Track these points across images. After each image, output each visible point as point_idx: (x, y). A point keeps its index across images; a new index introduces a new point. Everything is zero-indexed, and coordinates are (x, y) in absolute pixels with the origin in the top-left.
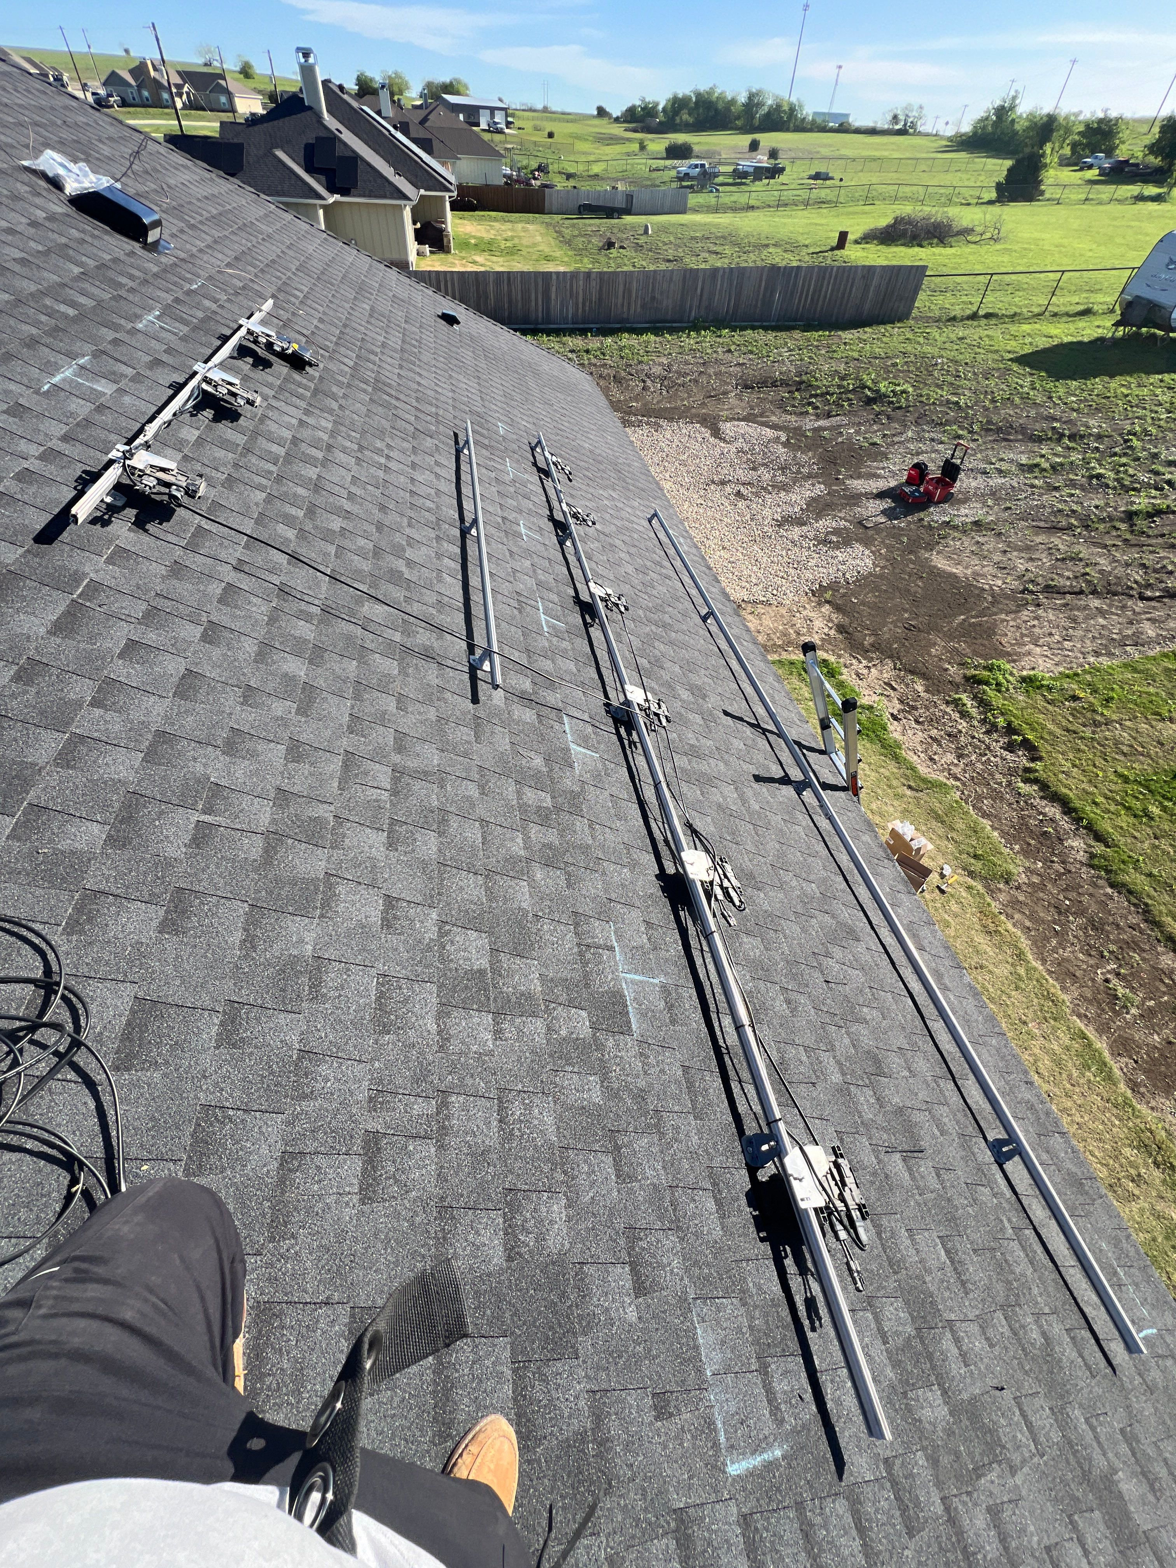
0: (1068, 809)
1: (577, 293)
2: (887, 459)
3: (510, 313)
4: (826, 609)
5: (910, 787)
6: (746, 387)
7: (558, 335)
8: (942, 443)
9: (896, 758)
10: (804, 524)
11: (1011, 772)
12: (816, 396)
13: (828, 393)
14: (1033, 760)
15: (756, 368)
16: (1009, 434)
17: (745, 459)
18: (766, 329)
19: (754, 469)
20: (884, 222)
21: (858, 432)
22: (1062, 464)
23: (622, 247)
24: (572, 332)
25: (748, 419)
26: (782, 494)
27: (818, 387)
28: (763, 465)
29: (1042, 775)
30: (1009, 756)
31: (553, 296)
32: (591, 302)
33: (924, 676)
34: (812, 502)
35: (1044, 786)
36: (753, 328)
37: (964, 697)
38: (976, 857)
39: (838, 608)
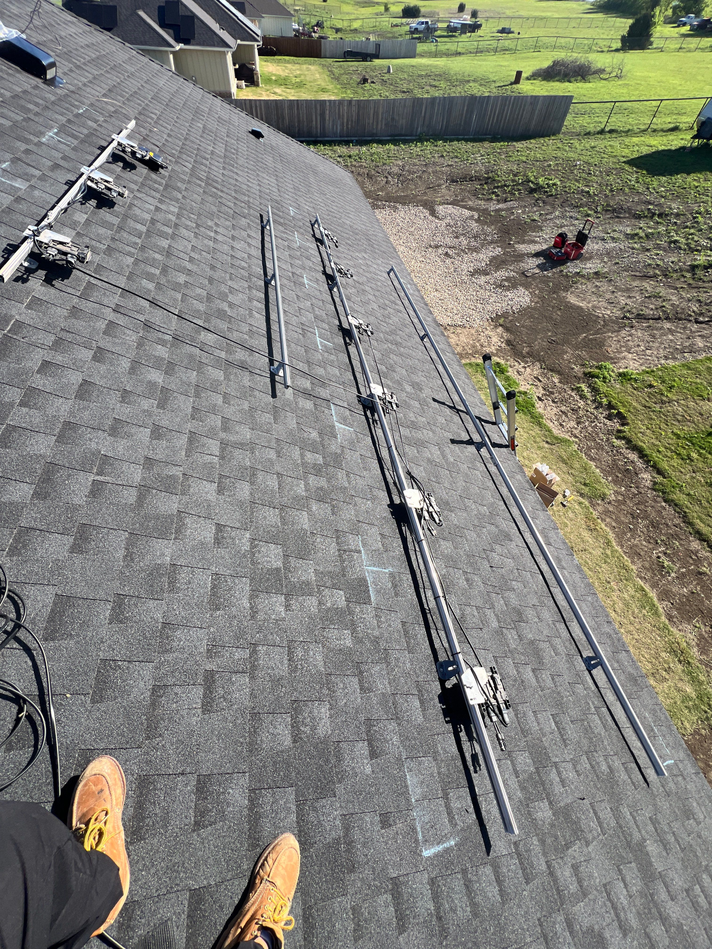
0: (642, 454)
1: (343, 115)
2: (542, 230)
3: (299, 130)
4: (500, 330)
5: (547, 442)
6: (453, 181)
7: (330, 145)
8: (577, 219)
9: (540, 424)
10: (487, 274)
11: (609, 432)
12: (497, 187)
13: (505, 185)
14: (623, 425)
15: (460, 167)
16: (620, 213)
17: (451, 231)
18: (467, 140)
19: (457, 237)
20: (546, 64)
21: (524, 212)
22: (652, 234)
23: (373, 82)
24: (339, 143)
25: (454, 203)
26: (475, 254)
27: (500, 181)
28: (463, 234)
29: (627, 434)
30: (608, 423)
31: (327, 118)
32: (352, 121)
33: (559, 373)
34: (493, 259)
35: (629, 441)
36: (458, 140)
37: (583, 386)
38: (585, 484)
39: (507, 329)
